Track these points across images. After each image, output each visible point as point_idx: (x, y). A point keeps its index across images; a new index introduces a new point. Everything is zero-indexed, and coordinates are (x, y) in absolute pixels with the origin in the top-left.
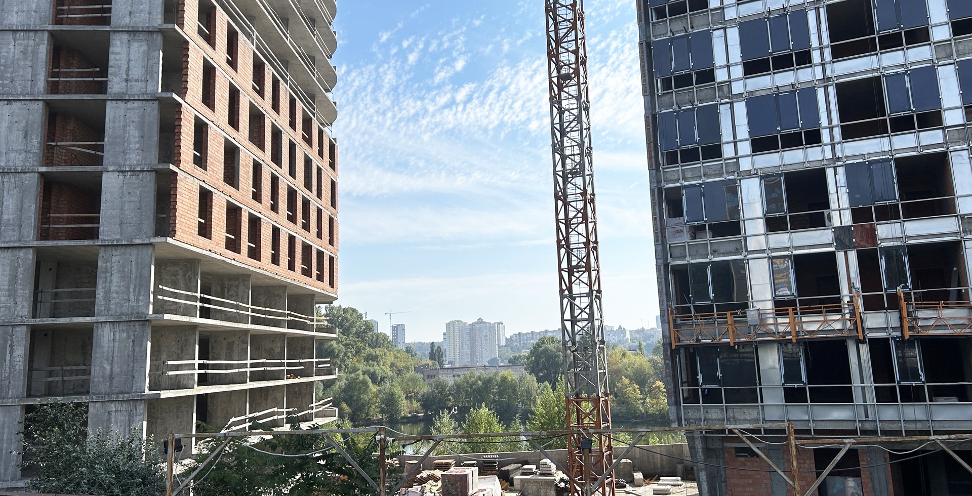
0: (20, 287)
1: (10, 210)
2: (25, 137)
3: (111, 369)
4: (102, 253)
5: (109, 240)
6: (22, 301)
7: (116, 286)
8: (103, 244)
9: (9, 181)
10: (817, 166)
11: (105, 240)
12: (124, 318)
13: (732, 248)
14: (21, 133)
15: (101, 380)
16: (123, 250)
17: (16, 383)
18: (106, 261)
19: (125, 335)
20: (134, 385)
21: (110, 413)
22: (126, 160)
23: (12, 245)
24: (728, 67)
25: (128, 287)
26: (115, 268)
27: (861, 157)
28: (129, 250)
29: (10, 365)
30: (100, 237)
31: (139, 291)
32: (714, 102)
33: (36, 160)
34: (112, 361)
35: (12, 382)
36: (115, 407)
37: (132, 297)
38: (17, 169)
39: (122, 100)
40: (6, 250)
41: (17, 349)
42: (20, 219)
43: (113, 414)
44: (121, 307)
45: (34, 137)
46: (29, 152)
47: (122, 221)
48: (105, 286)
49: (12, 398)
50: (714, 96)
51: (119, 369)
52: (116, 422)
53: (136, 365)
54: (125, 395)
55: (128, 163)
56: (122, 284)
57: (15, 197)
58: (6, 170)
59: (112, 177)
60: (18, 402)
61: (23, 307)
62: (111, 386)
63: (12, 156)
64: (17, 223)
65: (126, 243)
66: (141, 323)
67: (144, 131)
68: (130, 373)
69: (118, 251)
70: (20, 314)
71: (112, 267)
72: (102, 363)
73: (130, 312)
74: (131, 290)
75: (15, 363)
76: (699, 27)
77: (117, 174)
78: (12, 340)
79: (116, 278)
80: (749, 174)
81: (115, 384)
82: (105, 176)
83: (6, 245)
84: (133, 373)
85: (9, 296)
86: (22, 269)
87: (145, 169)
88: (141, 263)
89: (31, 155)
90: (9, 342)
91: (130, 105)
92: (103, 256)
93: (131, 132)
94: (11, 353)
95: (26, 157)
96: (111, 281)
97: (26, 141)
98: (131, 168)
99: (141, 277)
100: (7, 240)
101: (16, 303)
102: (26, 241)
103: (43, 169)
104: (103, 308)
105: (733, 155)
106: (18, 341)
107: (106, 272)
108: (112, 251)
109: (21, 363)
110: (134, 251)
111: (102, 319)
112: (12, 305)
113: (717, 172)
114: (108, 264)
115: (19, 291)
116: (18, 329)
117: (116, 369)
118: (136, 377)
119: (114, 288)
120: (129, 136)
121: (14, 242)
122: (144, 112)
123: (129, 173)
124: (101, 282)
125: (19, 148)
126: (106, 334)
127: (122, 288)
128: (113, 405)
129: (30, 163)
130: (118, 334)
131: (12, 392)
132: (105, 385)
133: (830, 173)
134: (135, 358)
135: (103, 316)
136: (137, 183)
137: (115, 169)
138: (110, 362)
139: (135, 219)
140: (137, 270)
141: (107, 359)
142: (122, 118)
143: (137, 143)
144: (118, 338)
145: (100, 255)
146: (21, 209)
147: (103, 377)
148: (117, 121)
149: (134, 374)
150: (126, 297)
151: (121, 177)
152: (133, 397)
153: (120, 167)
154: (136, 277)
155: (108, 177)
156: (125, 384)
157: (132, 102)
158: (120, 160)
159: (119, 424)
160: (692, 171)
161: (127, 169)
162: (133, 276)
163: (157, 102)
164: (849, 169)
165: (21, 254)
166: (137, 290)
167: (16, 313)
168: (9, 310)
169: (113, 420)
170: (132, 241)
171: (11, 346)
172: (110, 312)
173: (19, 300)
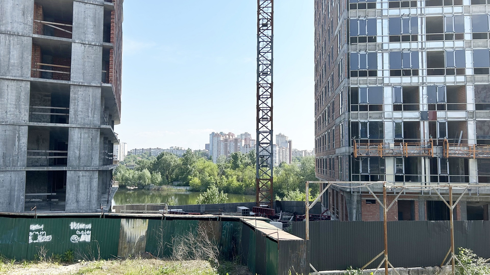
0: (22, 103)
1: (15, 58)
2: (23, 15)
3: (80, 154)
4: (72, 89)
5: (77, 82)
6: (25, 112)
7: (81, 108)
8: (74, 84)
9: (13, 40)
10: (416, 85)
11: (75, 82)
12: (87, 126)
13: (378, 116)
14: (21, 12)
15: (74, 159)
16: (84, 88)
17: (23, 158)
18: (75, 94)
19: (87, 135)
20: (92, 163)
21: (79, 177)
22: (85, 37)
23: (17, 78)
24: (382, 37)
25: (88, 109)
26: (80, 98)
27: (433, 83)
28: (88, 89)
29: (18, 147)
30: (71, 79)
31: (94, 112)
32: (375, 52)
33: (31, 30)
34: (80, 149)
35: (20, 157)
36: (82, 173)
37: (90, 115)
38: (19, 34)
39: (83, 2)
40: (13, 81)
41: (22, 139)
42: (22, 63)
43: (81, 177)
44: (84, 119)
45: (29, 16)
46: (26, 24)
47: (84, 72)
48: (75, 108)
49: (20, 166)
50: (375, 49)
51: (84, 154)
52: (83, 182)
53: (93, 152)
54: (88, 168)
55: (87, 39)
56: (84, 107)
57: (18, 50)
58: (12, 33)
59: (78, 46)
60: (24, 169)
61: (25, 115)
62: (79, 163)
63: (15, 25)
64: (20, 66)
65: (87, 85)
66: (96, 129)
67: (96, 23)
68: (90, 156)
69: (82, 89)
70: (23, 119)
71: (79, 97)
72: (74, 150)
73: (89, 123)
74: (90, 111)
75: (21, 147)
76: (371, 16)
77: (81, 45)
78: (19, 134)
79: (81, 104)
80: (388, 85)
81: (81, 162)
82: (73, 45)
83: (13, 78)
84: (91, 156)
85: (16, 108)
86: (24, 93)
87: (97, 45)
88: (95, 96)
89: (28, 26)
90: (17, 135)
91: (87, 5)
92: (73, 91)
93: (88, 22)
94: (19, 140)
95: (24, 27)
96: (78, 105)
97: (24, 17)
98: (89, 43)
99: (95, 104)
100: (13, 75)
101: (20, 113)
102: (26, 77)
103: (36, 36)
104: (74, 120)
105: (382, 76)
106: (23, 134)
107: (75, 100)
108: (78, 88)
109: (25, 147)
110: (91, 89)
111: (74, 126)
112: (18, 113)
113: (374, 83)
114: (76, 96)
115: (22, 106)
116: (22, 127)
117: (82, 154)
118: (93, 158)
119: (80, 109)
120: (87, 24)
121: (19, 77)
122: (96, 12)
123: (87, 45)
124: (72, 105)
125: (19, 21)
126: (76, 134)
127: (84, 109)
128: (81, 173)
129: (27, 31)
130: (83, 135)
131: (20, 163)
132: (76, 162)
133: (421, 88)
134: (93, 148)
135: (74, 124)
136: (93, 52)
137: (80, 42)
138: (79, 149)
139: (91, 72)
140: (93, 101)
141: (77, 148)
142: (83, 13)
143: (92, 29)
144: (83, 137)
145: (71, 90)
146: (22, 58)
147: (75, 157)
148: (80, 14)
149: (93, 157)
150: (87, 115)
151: (83, 47)
152: (92, 169)
153: (82, 41)
154: (92, 104)
155: (75, 46)
156: (87, 162)
157: (88, 4)
158: (82, 37)
159: (84, 183)
160: (363, 81)
161: (87, 43)
162: (91, 103)
163: (103, 7)
164: (429, 88)
165: (23, 84)
166: (93, 111)
167: (21, 118)
168: (16, 116)
169: (81, 181)
170: (90, 84)
171: (19, 137)
172: (78, 122)
173: (23, 111)
